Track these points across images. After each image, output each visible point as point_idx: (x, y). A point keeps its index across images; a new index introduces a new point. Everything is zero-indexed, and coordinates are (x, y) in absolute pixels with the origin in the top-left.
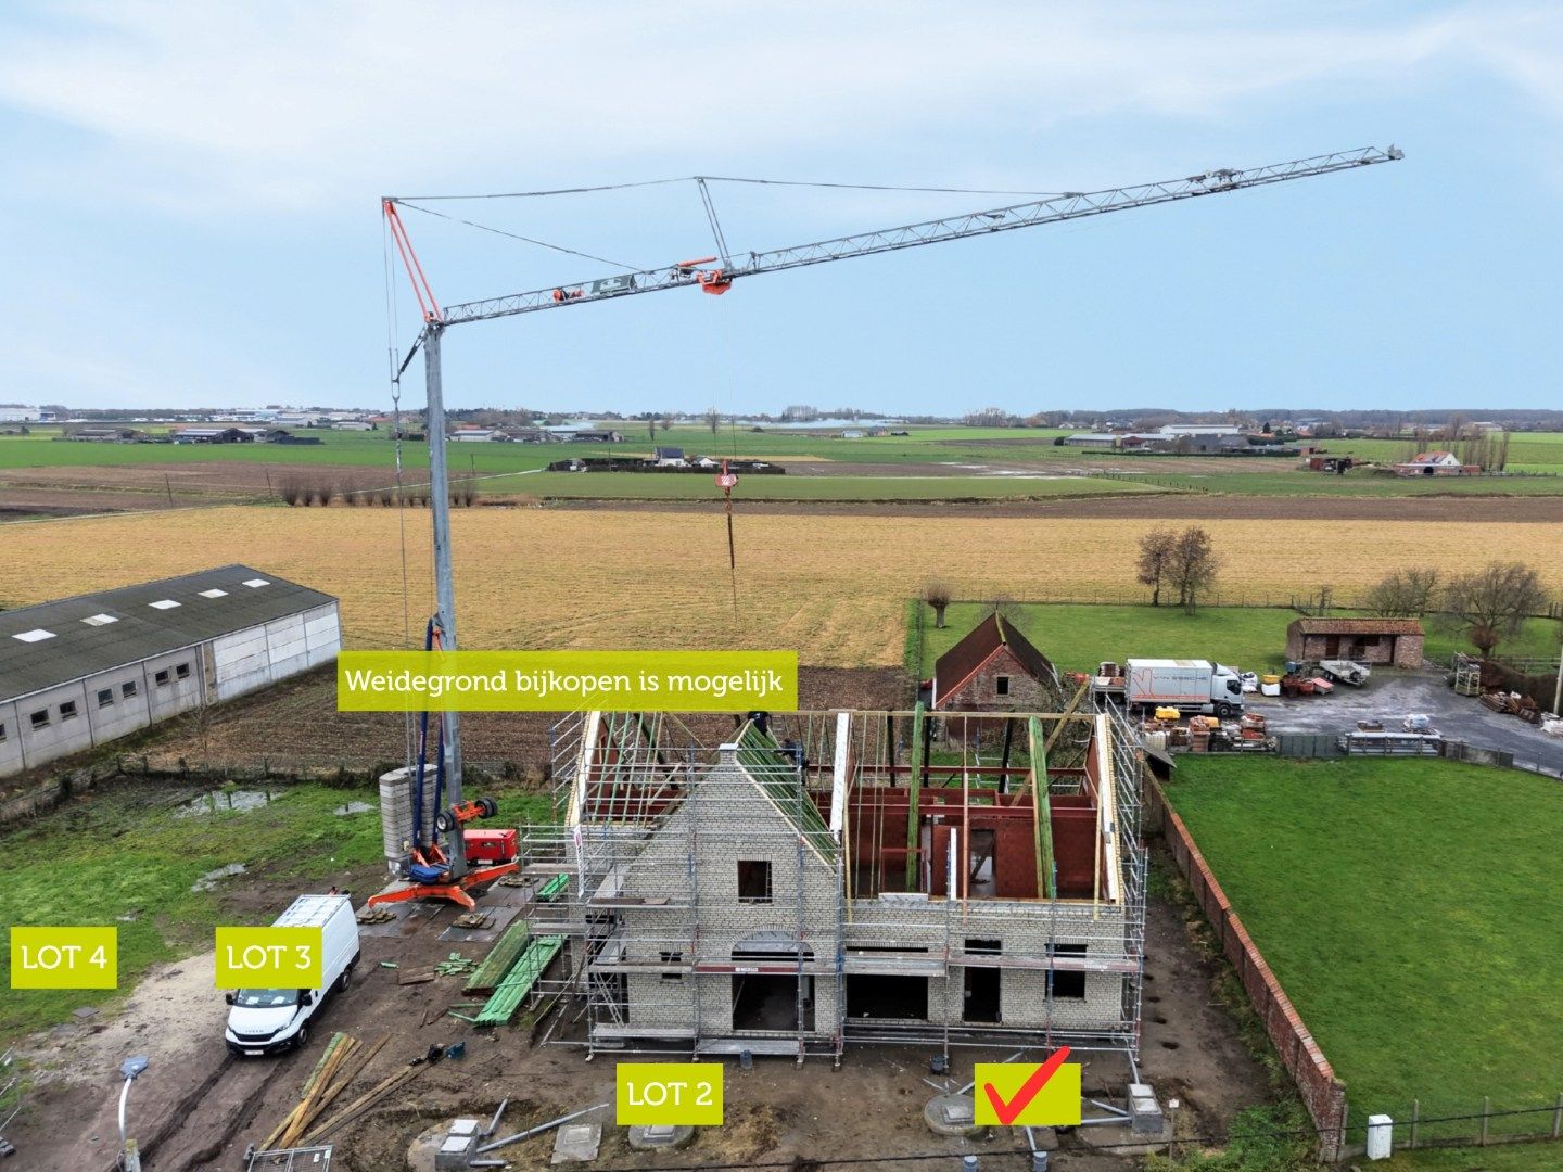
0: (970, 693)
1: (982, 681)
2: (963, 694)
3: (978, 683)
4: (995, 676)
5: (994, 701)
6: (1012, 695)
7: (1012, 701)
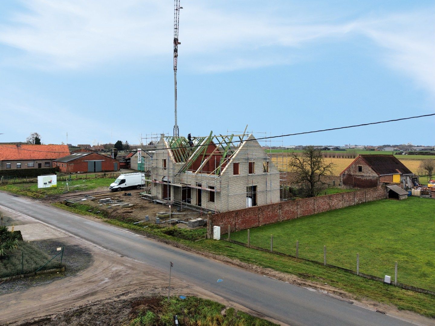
0: (350, 171)
1: (353, 167)
2: (348, 171)
3: (352, 168)
4: (357, 166)
5: (357, 174)
6: (363, 172)
7: (363, 174)
